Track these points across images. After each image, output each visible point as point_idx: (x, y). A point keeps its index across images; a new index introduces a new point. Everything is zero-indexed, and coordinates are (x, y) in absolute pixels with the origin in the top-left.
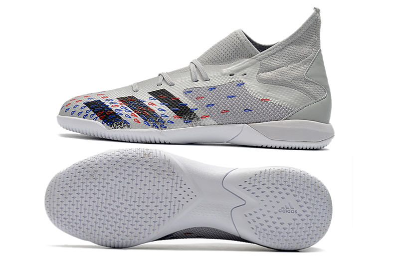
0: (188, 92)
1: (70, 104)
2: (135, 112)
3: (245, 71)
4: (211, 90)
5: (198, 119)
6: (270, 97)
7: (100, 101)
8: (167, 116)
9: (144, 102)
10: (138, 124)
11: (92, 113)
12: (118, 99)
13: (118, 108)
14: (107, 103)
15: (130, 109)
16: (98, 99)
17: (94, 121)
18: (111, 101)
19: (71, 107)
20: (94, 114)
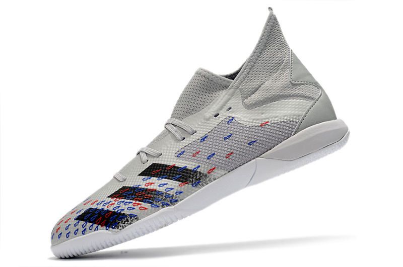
0: (180, 154)
1: (59, 228)
2: (136, 200)
3: (228, 105)
4: (204, 140)
5: (206, 176)
6: (268, 118)
7: (91, 208)
8: (172, 189)
9: (140, 187)
10: (146, 210)
11: (89, 224)
12: (109, 197)
13: (115, 206)
14: (100, 207)
15: (129, 201)
16: (88, 208)
17: (96, 232)
18: (103, 203)
19: (62, 230)
20: (92, 225)
